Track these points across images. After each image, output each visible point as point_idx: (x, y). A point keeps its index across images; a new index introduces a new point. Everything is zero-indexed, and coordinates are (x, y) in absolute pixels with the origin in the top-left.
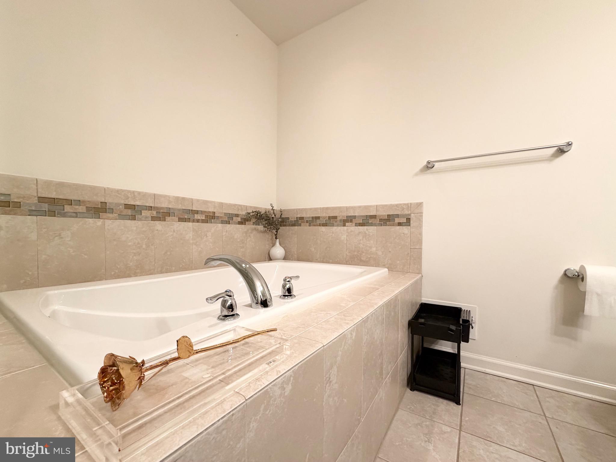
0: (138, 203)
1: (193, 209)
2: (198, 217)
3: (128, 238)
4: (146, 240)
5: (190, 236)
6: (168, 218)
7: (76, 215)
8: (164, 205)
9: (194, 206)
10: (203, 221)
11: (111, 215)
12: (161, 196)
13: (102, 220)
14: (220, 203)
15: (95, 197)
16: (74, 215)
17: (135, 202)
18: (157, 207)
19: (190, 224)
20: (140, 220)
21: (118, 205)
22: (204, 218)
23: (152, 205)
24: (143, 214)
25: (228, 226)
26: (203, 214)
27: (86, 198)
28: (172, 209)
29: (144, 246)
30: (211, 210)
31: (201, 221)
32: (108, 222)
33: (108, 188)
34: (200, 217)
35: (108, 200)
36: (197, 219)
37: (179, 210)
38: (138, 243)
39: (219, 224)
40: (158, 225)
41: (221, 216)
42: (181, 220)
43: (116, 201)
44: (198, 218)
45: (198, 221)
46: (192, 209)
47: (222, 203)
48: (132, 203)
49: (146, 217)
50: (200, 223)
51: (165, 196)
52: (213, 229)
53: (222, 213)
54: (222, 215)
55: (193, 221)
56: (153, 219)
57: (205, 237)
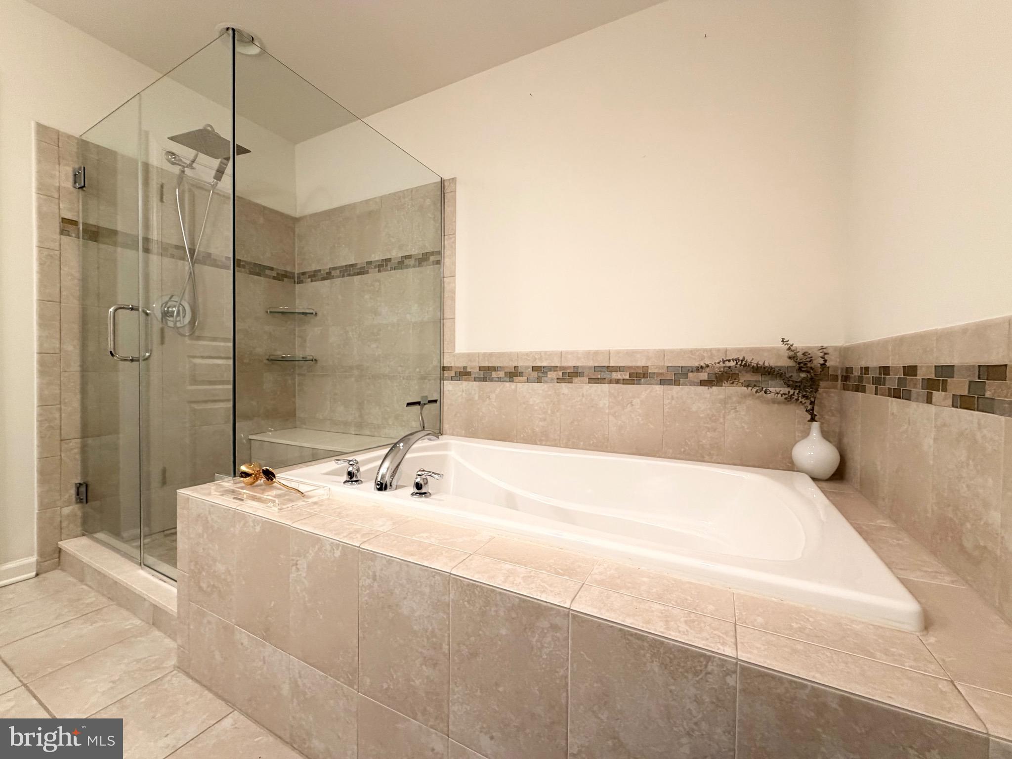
0: (544, 364)
1: (611, 365)
2: (617, 376)
3: (535, 401)
4: (551, 405)
5: (604, 403)
6: (575, 380)
7: (500, 380)
8: (571, 363)
9: (611, 361)
10: (625, 382)
11: (520, 378)
12: (567, 353)
13: (515, 383)
14: (658, 352)
15: (510, 362)
16: (497, 379)
17: (542, 363)
18: (563, 367)
19: (605, 387)
20: (546, 382)
21: (527, 367)
22: (627, 377)
23: (558, 365)
24: (549, 376)
25: (676, 389)
26: (627, 372)
27: (505, 364)
28: (581, 367)
29: (549, 412)
30: (641, 363)
31: (622, 381)
32: (519, 385)
33: (520, 352)
34: (621, 375)
35: (520, 364)
36: (616, 379)
37: (590, 368)
38: (544, 408)
39: (656, 386)
40: (565, 388)
41: (660, 371)
42: (592, 380)
43: (526, 364)
44: (618, 378)
45: (617, 382)
46: (608, 365)
47: (664, 351)
48: (539, 364)
49: (552, 379)
50: (621, 384)
51: (572, 353)
52: (643, 393)
53: (663, 367)
54: (664, 371)
55: (610, 382)
56: (559, 380)
57: (630, 405)
